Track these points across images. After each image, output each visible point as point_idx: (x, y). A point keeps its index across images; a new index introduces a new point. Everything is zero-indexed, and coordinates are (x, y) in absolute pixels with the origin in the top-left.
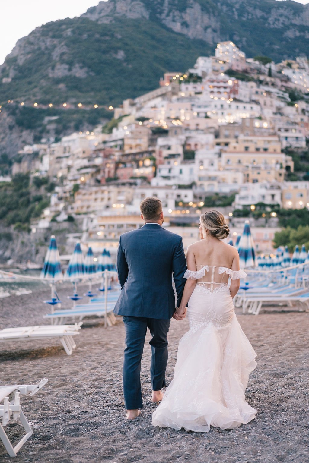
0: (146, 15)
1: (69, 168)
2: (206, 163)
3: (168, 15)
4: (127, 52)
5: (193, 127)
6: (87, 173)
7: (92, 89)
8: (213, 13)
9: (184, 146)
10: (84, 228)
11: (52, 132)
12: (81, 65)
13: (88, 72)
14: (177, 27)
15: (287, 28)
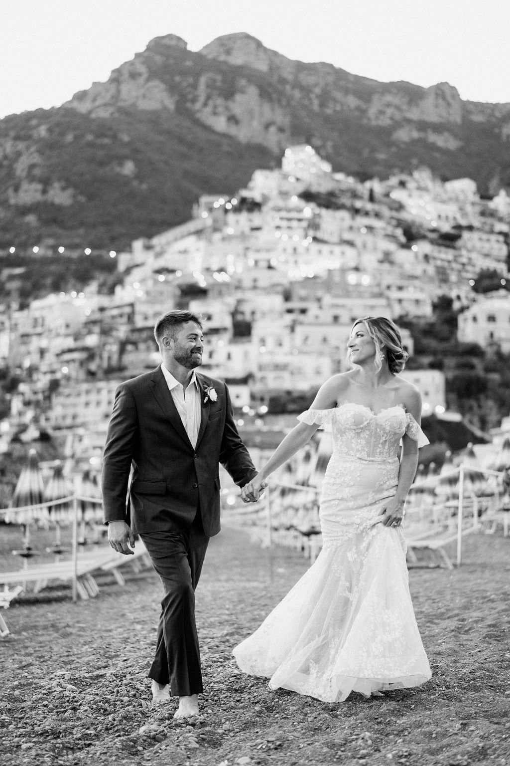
0: (170, 103)
1: (42, 352)
2: (270, 342)
3: (205, 105)
4: (137, 162)
5: (247, 283)
6: (73, 361)
7: (82, 224)
8: (279, 101)
9: (234, 314)
10: (68, 451)
11: (15, 295)
12: (63, 183)
13: (74, 196)
14: (220, 124)
15: (397, 125)
